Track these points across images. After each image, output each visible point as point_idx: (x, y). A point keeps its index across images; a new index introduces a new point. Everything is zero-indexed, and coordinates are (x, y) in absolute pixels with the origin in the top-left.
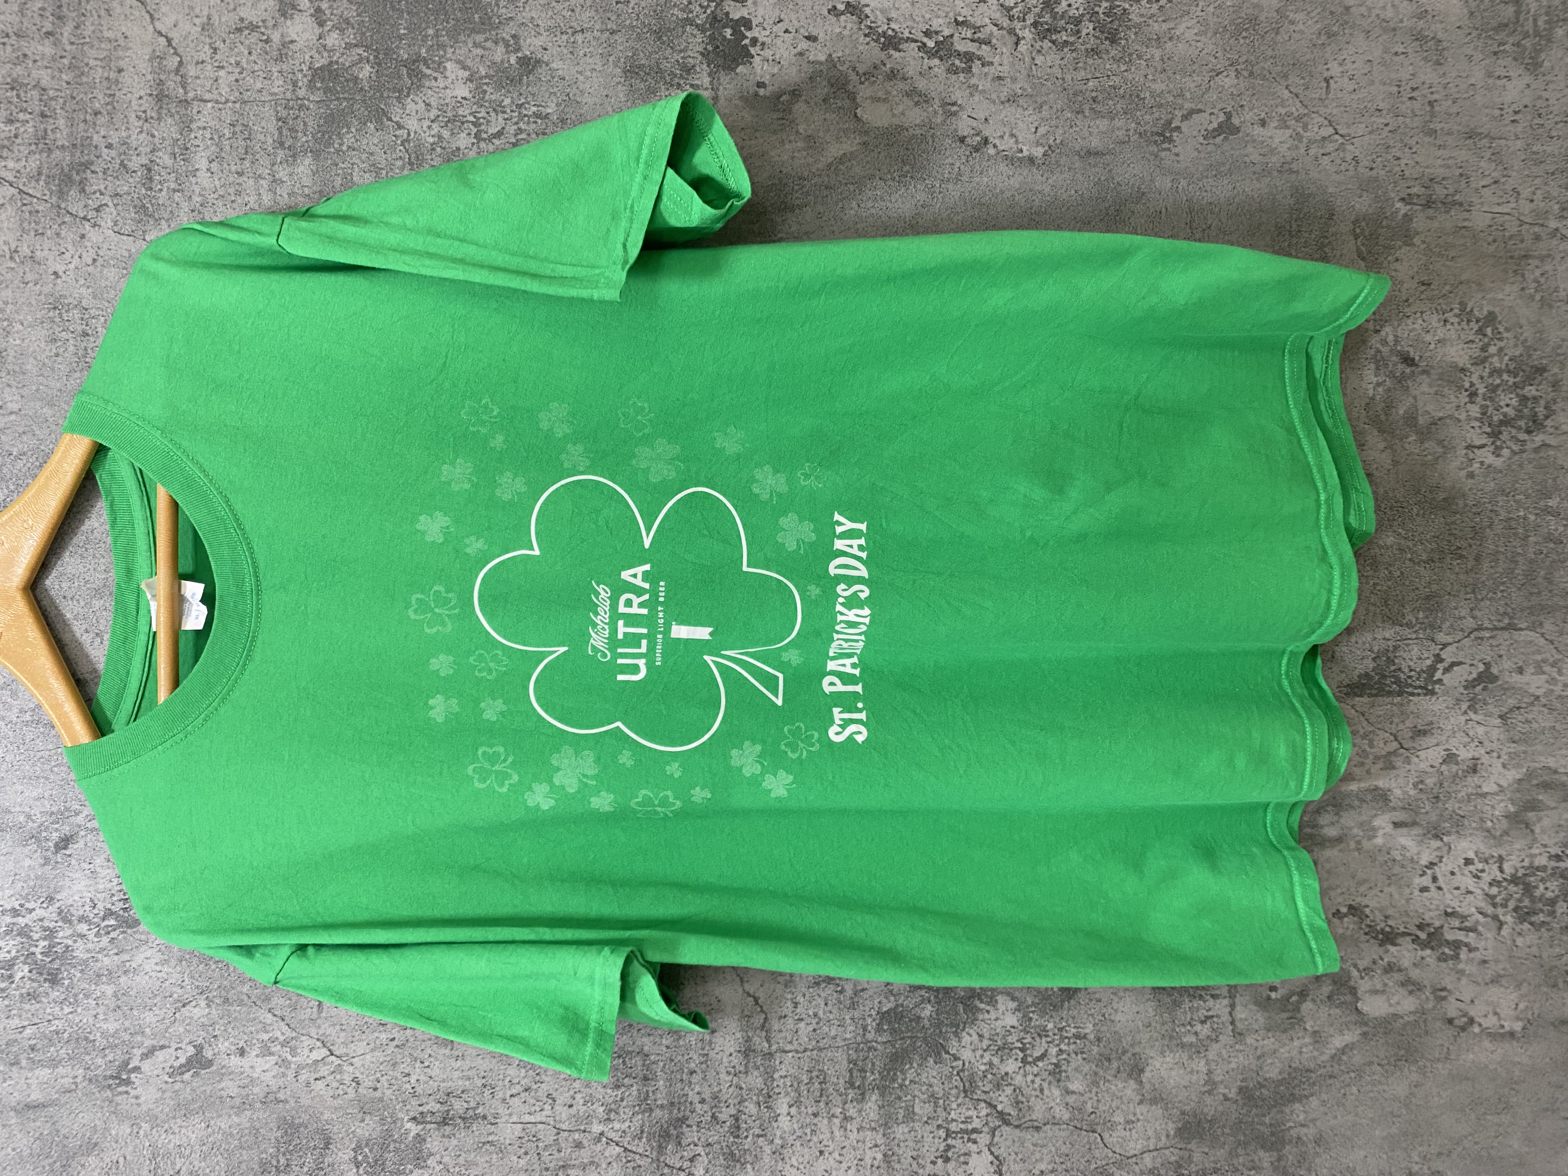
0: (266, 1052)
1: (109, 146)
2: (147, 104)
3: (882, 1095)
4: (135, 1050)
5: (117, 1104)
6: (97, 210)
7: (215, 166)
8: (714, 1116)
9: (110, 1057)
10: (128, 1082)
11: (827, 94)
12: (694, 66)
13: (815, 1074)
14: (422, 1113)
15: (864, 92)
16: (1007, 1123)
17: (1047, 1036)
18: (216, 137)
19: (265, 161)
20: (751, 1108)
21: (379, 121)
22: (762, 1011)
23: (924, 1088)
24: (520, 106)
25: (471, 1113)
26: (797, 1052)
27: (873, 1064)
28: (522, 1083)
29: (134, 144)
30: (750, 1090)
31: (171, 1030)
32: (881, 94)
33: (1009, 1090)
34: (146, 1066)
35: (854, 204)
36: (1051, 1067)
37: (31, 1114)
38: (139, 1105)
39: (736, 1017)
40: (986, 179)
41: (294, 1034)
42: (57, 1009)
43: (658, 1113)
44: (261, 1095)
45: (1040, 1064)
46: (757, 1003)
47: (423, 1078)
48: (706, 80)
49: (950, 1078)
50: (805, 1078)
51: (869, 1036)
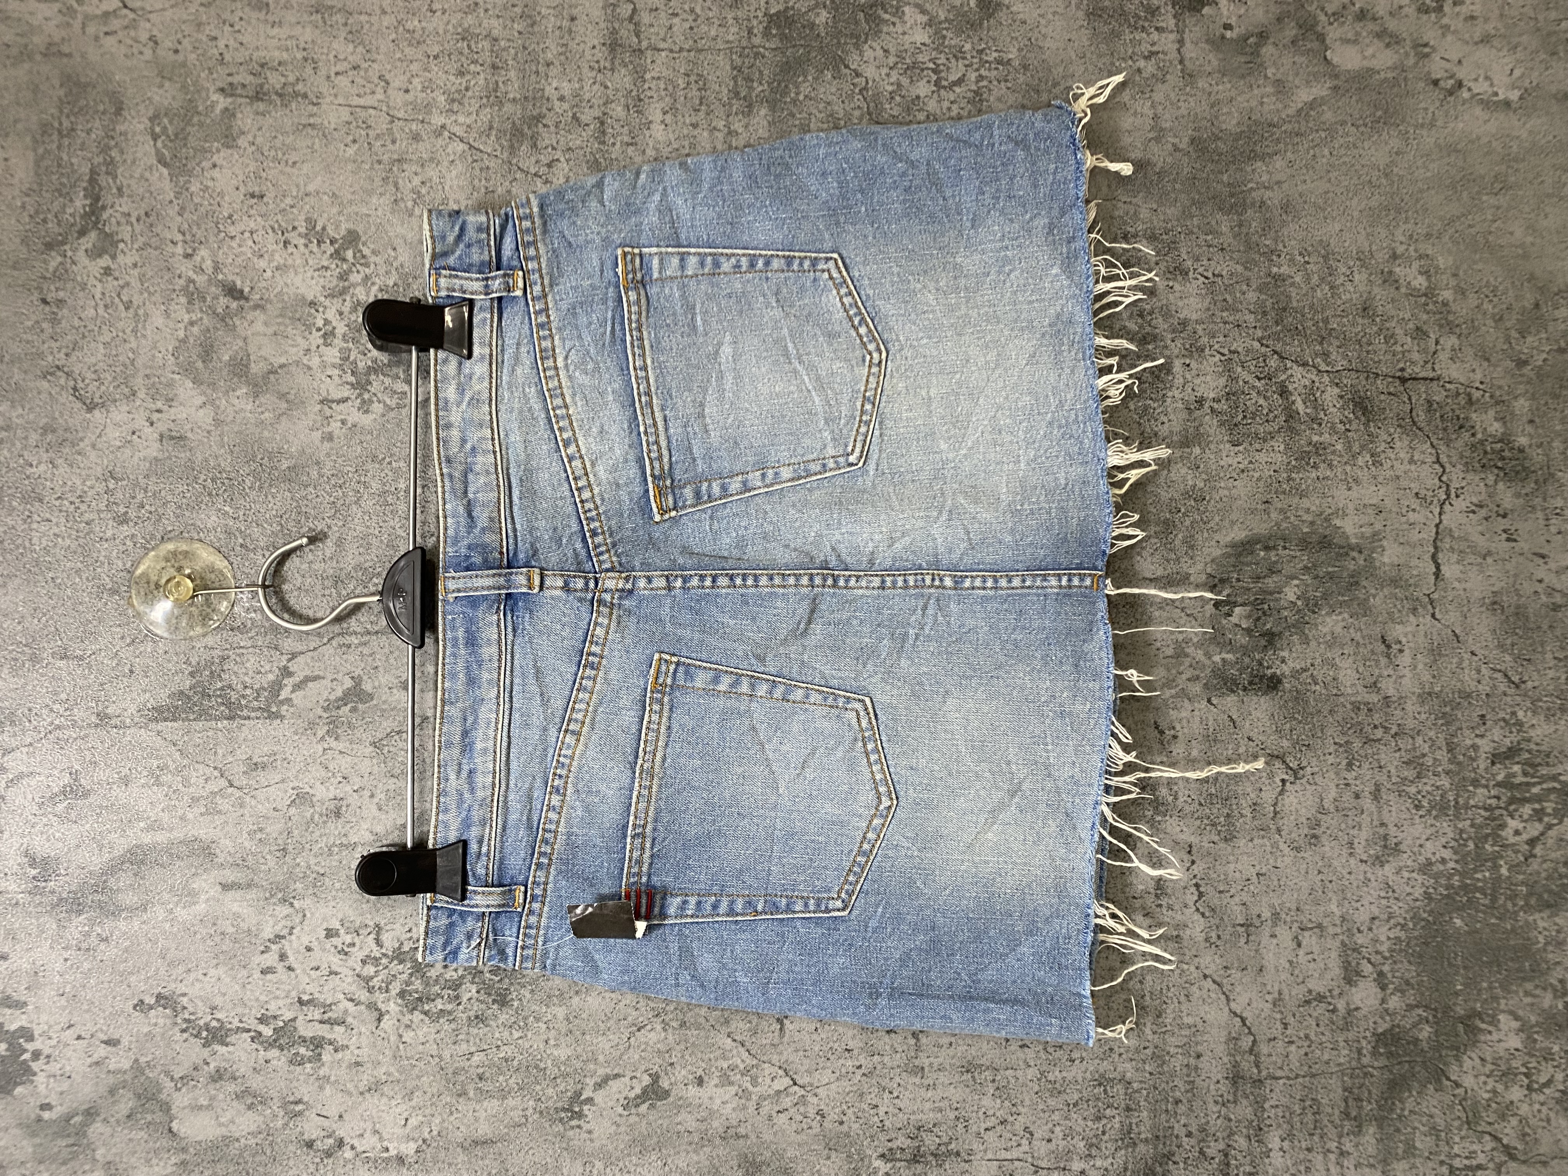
0: (726, 1080)
1: (562, 99)
2: (600, 54)
3: (1380, 1127)
4: (588, 1080)
5: (570, 1140)
6: (549, 166)
7: (668, 118)
8: (1201, 1152)
9: (562, 1087)
10: (580, 1115)
11: (1296, 36)
12: (1158, 8)
13: (1308, 1103)
14: (891, 1149)
15: (1333, 33)
16: (1512, 1157)
17: (1553, 1060)
18: (670, 88)
19: (720, 111)
20: (1241, 1142)
21: (836, 68)
22: (1250, 1033)
23: (1424, 1119)
24: (981, 52)
25: (943, 1148)
26: (1288, 1078)
27: (1370, 1092)
28: (998, 1114)
29: (587, 96)
30: (1239, 1121)
31: (625, 1057)
32: (1350, 36)
33: (1514, 1121)
34: (599, 1097)
35: (1326, 152)
36: (1558, 1095)
37: (479, 1151)
38: (592, 1140)
39: (1223, 1040)
40: (1461, 125)
41: (755, 1062)
42: (506, 1034)
43: (1142, 1148)
44: (721, 1130)
45: (1546, 1091)
46: (1244, 1024)
47: (891, 1109)
48: (1172, 22)
49: (1451, 1107)
50: (1297, 1108)
51: (1365, 1061)
